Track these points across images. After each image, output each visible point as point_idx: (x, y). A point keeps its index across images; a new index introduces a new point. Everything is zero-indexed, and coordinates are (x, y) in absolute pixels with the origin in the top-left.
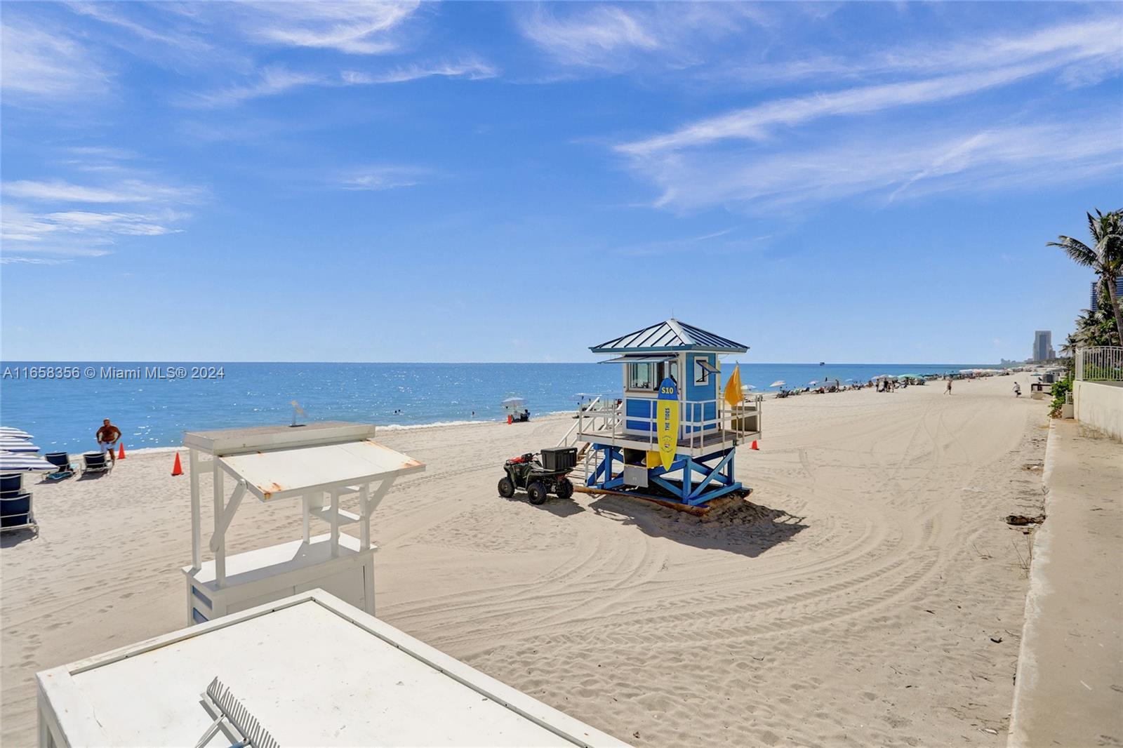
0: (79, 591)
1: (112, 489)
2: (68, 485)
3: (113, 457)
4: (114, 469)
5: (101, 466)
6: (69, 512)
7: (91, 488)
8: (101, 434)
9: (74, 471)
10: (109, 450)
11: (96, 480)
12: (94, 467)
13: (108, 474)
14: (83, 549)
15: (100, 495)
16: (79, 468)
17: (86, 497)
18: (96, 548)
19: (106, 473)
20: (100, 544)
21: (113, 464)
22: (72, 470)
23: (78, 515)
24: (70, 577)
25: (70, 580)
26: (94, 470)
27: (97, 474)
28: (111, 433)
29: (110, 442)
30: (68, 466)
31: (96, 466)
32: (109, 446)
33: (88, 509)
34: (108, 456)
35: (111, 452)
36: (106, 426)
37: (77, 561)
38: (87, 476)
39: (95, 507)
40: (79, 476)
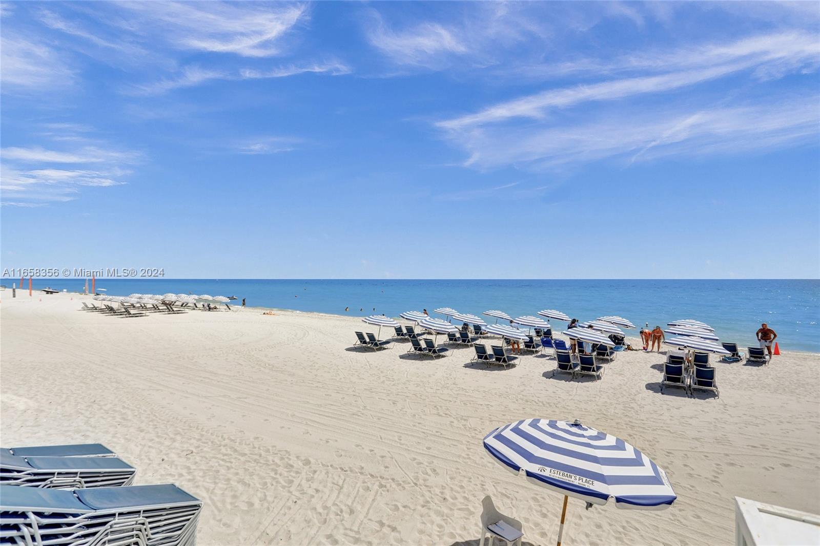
0: (748, 446)
1: (770, 377)
2: (737, 367)
3: (770, 353)
4: (770, 362)
5: (761, 358)
6: (739, 386)
7: (754, 373)
8: (760, 334)
9: (741, 358)
10: (766, 346)
11: (757, 368)
12: (755, 357)
13: (767, 364)
14: (750, 416)
15: (760, 379)
16: (744, 356)
17: (751, 378)
18: (759, 418)
19: (765, 364)
20: (762, 417)
21: (770, 358)
22: (740, 357)
23: (745, 390)
24: (741, 434)
25: (741, 435)
26: (755, 360)
27: (758, 363)
28: (768, 334)
29: (768, 341)
30: (737, 354)
31: (757, 357)
32: (767, 344)
33: (752, 388)
34: (766, 352)
35: (769, 348)
36: (764, 329)
37: (746, 424)
38: (750, 363)
39: (758, 387)
40: (744, 362)
